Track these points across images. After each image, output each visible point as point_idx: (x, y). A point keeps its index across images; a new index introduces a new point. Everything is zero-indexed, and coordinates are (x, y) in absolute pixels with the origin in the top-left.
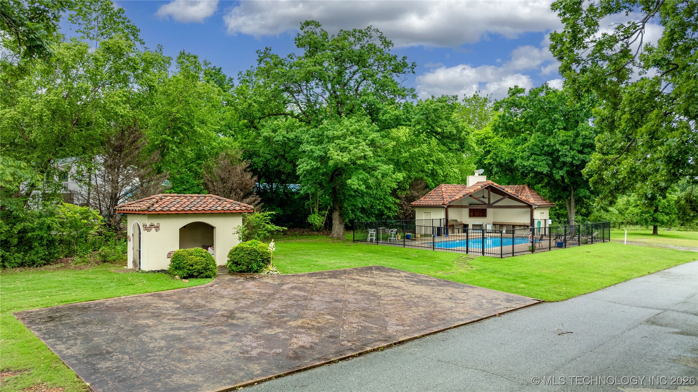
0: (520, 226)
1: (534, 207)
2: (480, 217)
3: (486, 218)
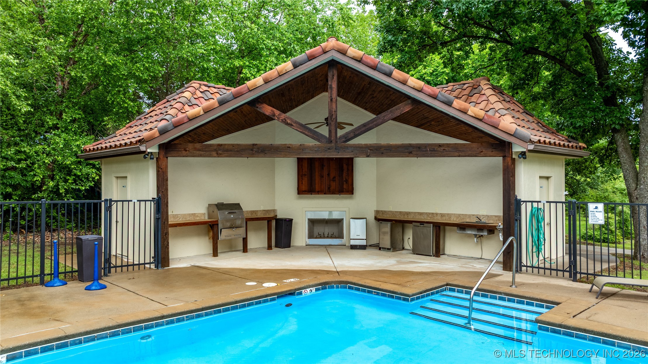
0: (462, 227)
1: (517, 149)
2: (333, 193)
3: (351, 198)
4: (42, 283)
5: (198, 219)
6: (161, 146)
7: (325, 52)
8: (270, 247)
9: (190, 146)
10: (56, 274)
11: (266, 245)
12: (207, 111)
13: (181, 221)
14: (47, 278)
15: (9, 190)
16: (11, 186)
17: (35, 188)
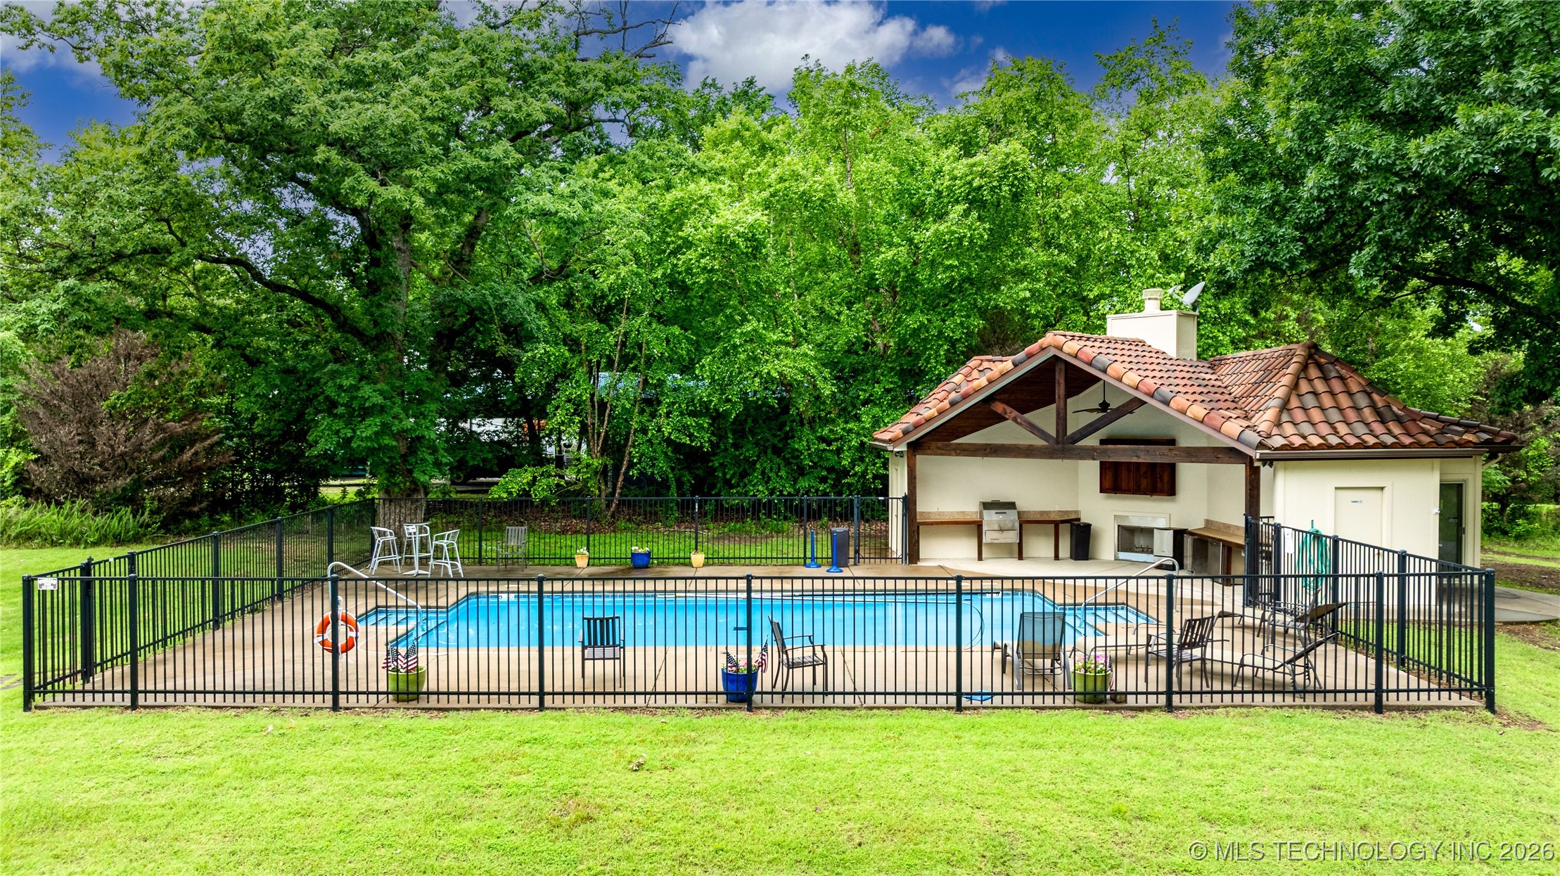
2: (1145, 493)
3: (1173, 501)
4: (805, 565)
5: (968, 518)
6: (909, 445)
7: (1043, 349)
8: (1057, 557)
9: (934, 444)
10: (813, 558)
11: (1053, 555)
12: (941, 413)
13: (947, 519)
14: (808, 561)
15: (824, 473)
16: (826, 469)
17: (845, 473)
